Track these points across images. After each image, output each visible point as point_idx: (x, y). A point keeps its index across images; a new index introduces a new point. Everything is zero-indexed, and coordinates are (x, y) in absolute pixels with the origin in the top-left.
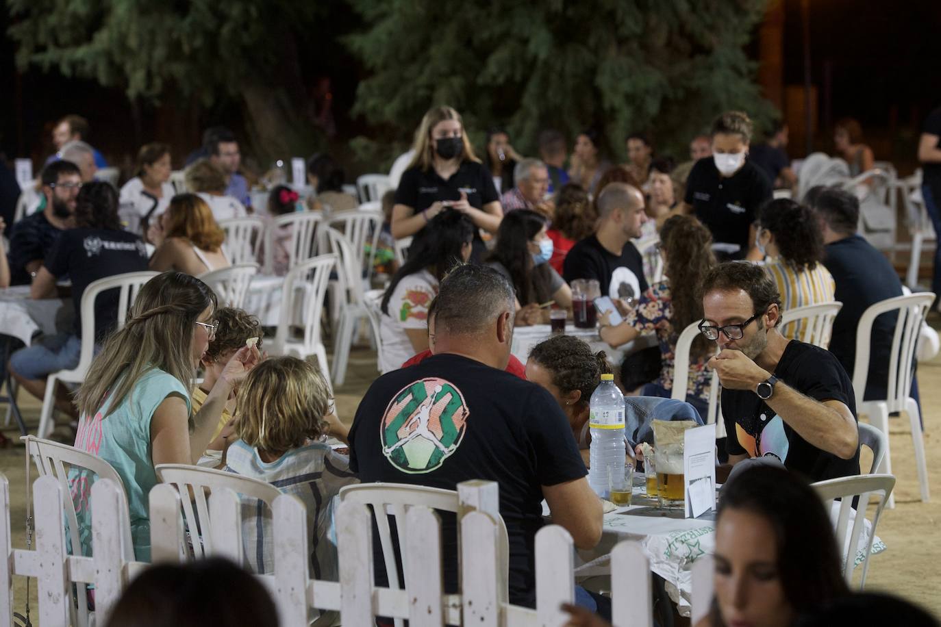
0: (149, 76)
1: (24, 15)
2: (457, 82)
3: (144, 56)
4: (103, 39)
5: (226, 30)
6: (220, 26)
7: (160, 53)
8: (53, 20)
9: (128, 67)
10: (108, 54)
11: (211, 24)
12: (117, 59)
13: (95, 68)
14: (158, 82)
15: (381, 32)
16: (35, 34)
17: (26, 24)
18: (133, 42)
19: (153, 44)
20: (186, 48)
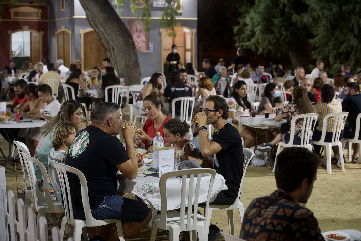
0: (264, 49)
1: (237, 34)
2: (335, 51)
3: (262, 44)
4: (253, 40)
5: (282, 38)
6: (281, 37)
7: (266, 43)
8: (243, 35)
9: (259, 47)
10: (255, 44)
11: (278, 36)
12: (257, 45)
13: (251, 47)
14: (266, 51)
15: (316, 39)
16: (239, 39)
17: (238, 37)
18: (260, 41)
19: (264, 41)
20: (272, 42)
